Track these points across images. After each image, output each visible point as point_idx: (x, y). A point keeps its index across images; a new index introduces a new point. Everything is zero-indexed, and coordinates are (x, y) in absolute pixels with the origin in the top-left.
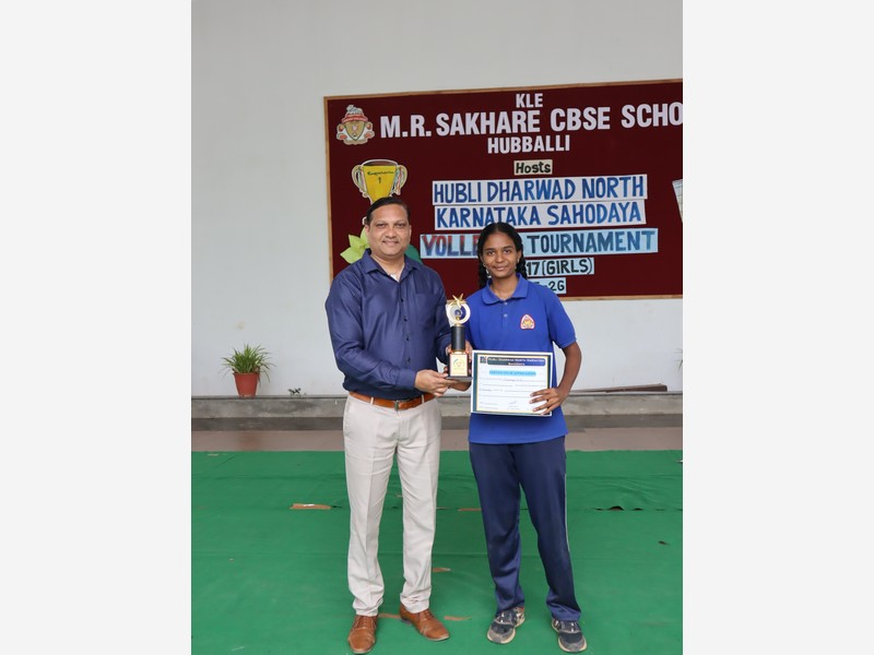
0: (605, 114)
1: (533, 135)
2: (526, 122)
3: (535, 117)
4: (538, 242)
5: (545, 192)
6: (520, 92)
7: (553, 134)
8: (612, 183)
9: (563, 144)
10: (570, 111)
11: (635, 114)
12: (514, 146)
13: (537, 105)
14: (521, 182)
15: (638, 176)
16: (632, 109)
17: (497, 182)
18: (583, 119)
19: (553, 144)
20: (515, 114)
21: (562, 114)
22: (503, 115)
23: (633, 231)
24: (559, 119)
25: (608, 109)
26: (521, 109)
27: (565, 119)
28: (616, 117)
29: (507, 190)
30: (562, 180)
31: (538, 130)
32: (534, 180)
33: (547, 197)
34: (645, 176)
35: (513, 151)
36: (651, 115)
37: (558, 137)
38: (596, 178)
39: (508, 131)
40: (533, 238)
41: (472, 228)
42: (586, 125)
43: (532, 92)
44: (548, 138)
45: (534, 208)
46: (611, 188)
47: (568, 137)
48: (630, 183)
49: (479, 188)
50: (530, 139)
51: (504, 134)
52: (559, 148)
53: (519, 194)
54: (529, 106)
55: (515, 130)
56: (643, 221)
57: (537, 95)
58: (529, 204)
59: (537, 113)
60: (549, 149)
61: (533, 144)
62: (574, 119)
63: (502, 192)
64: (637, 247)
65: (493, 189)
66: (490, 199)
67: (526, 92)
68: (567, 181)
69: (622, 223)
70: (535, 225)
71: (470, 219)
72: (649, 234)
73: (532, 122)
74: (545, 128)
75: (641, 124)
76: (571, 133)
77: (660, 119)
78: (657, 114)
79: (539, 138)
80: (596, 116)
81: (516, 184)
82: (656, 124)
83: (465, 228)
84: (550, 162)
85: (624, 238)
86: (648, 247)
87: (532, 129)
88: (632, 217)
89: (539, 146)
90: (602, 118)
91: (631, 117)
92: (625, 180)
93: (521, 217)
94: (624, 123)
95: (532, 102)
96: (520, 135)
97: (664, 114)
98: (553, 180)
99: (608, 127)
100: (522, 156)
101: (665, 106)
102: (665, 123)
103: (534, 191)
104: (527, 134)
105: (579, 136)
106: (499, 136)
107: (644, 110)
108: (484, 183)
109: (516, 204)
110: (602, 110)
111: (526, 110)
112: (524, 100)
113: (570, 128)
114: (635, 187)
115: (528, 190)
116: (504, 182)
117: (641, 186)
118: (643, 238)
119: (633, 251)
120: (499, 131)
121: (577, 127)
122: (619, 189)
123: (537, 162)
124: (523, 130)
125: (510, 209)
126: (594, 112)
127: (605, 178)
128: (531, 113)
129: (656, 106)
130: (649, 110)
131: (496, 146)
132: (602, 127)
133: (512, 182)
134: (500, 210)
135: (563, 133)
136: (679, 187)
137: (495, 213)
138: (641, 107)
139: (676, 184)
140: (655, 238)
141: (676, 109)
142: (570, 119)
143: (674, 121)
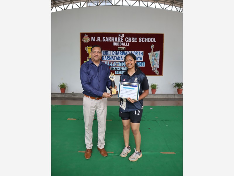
0: (136, 39)
2: (120, 40)
3: (122, 39)
4: (122, 64)
5: (124, 54)
6: (120, 34)
8: (137, 53)
9: (127, 44)
10: (129, 38)
11: (141, 39)
12: (118, 44)
13: (123, 36)
14: (119, 51)
15: (142, 52)
16: (141, 38)
17: (114, 51)
18: (131, 40)
19: (126, 44)
20: (118, 38)
21: (128, 39)
22: (116, 38)
23: (141, 62)
24: (127, 40)
25: (136, 38)
26: (119, 37)
27: (128, 40)
28: (138, 40)
29: (116, 53)
30: (127, 52)
32: (122, 51)
34: (143, 52)
35: (118, 45)
36: (144, 40)
38: (134, 51)
39: (117, 41)
40: (121, 63)
41: (109, 60)
42: (132, 41)
43: (122, 34)
44: (125, 43)
45: (122, 57)
46: (137, 54)
47: (128, 43)
48: (140, 53)
49: (111, 52)
50: (121, 43)
51: (116, 42)
52: (127, 45)
53: (119, 54)
54: (121, 36)
55: (118, 41)
56: (143, 60)
57: (123, 35)
59: (123, 38)
60: (125, 45)
63: (115, 53)
64: (141, 65)
65: (113, 53)
66: (113, 55)
67: (121, 34)
68: (128, 52)
69: (138, 61)
70: (122, 60)
71: (109, 58)
72: (143, 63)
73: (122, 40)
74: (124, 41)
75: (143, 41)
76: (129, 42)
77: (146, 41)
78: (146, 40)
79: (123, 43)
80: (134, 39)
81: (118, 52)
82: (145, 42)
83: (108, 60)
84: (125, 48)
85: (139, 63)
86: (143, 65)
87: (121, 41)
88: (140, 59)
89: (123, 44)
90: (135, 40)
91: (141, 40)
92: (139, 52)
93: (119, 59)
94: (139, 41)
95: (122, 36)
96: (119, 42)
97: (147, 40)
98: (125, 51)
99: (136, 42)
100: (119, 46)
101: (147, 38)
102: (147, 42)
103: (122, 53)
104: (121, 42)
105: (131, 43)
106: (115, 42)
107: (143, 39)
108: (112, 51)
109: (118, 56)
110: (135, 38)
111: (120, 37)
112: (120, 35)
113: (129, 41)
114: (141, 54)
115: (120, 53)
116: (116, 51)
117: (142, 53)
118: (142, 64)
119: (140, 66)
120: (115, 41)
121: (130, 41)
122: (138, 54)
123: (122, 48)
124: (120, 41)
125: (117, 57)
126: (134, 38)
127: (136, 52)
128: (121, 38)
129: (145, 38)
130: (144, 39)
131: (114, 44)
132: (135, 41)
133: (117, 51)
134: (115, 57)
136: (150, 54)
137: (114, 58)
138: (143, 38)
139: (149, 54)
140: (145, 64)
141: (149, 39)
142: (129, 40)
143: (149, 42)
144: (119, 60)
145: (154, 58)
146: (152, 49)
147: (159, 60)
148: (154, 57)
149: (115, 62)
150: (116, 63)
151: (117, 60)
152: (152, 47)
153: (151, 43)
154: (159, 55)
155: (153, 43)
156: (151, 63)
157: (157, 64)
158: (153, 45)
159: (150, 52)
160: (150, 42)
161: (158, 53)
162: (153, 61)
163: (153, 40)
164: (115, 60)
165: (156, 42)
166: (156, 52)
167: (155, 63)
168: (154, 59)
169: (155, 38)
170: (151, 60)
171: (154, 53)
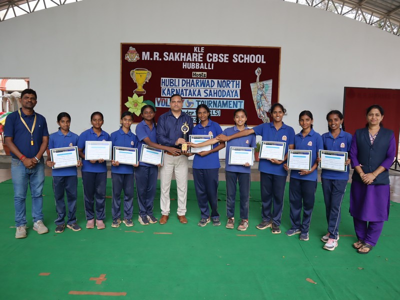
0: (227, 57)
1: (200, 63)
2: (198, 57)
3: (201, 56)
5: (203, 84)
6: (196, 46)
7: (207, 63)
8: (228, 82)
9: (211, 67)
10: (214, 55)
11: (238, 58)
12: (193, 66)
13: (202, 52)
14: (195, 80)
15: (238, 81)
16: (237, 56)
17: (186, 79)
18: (219, 58)
19: (207, 67)
20: (193, 54)
21: (211, 55)
22: (189, 54)
23: (235, 101)
24: (210, 57)
25: (228, 55)
26: (196, 52)
27: (212, 57)
28: (231, 58)
29: (189, 83)
30: (210, 80)
31: (202, 61)
32: (199, 80)
33: (204, 86)
34: (240, 81)
35: (192, 68)
36: (243, 59)
37: (209, 64)
38: (222, 80)
39: (191, 60)
40: (198, 101)
42: (220, 60)
43: (200, 46)
44: (205, 64)
45: (199, 90)
46: (228, 84)
47: (213, 64)
48: (235, 83)
49: (179, 81)
51: (189, 62)
52: (209, 68)
53: (194, 84)
54: (199, 51)
55: (193, 60)
56: (239, 98)
57: (202, 48)
58: (197, 88)
59: (202, 54)
60: (206, 68)
61: (200, 66)
62: (215, 58)
63: (187, 83)
65: (184, 82)
66: (183, 86)
67: (198, 46)
68: (212, 81)
69: (231, 98)
70: (199, 97)
72: (241, 102)
73: (200, 58)
74: (204, 60)
75: (240, 61)
76: (214, 63)
77: (247, 60)
78: (245, 58)
79: (202, 64)
80: (223, 57)
81: (193, 81)
82: (245, 62)
84: (206, 73)
85: (232, 103)
87: (199, 60)
88: (235, 96)
89: (202, 67)
90: (226, 58)
91: (236, 59)
92: (233, 82)
93: (194, 93)
94: (234, 60)
95: (200, 50)
96: (195, 62)
97: (248, 59)
98: (207, 80)
99: (228, 61)
100: (195, 70)
101: (248, 56)
102: (248, 62)
103: (199, 84)
104: (198, 62)
105: (217, 64)
106: (187, 62)
107: (241, 57)
108: (181, 80)
109: (192, 88)
110: (226, 55)
111: (198, 53)
112: (197, 49)
113: (214, 61)
114: (237, 84)
115: (197, 83)
116: (188, 79)
117: (239, 84)
118: (239, 104)
120: (187, 60)
121: (216, 61)
122: (231, 85)
123: (201, 73)
124: (196, 60)
125: (190, 90)
126: (223, 56)
127: (226, 80)
129: (245, 55)
130: (243, 57)
131: (186, 66)
132: (225, 61)
133: (191, 80)
134: (186, 90)
135: (211, 63)
136: (253, 86)
137: (184, 91)
138: (240, 55)
139: (251, 85)
140: (243, 104)
141: (253, 57)
142: (214, 58)
143: (251, 62)
144: (194, 97)
145: (260, 93)
146: (258, 75)
147: (270, 98)
148: (261, 91)
149: (186, 100)
150: (188, 101)
151: (190, 96)
152: (258, 72)
153: (256, 65)
154: (271, 88)
155: (260, 65)
156: (255, 103)
157: (266, 105)
158: (260, 69)
159: (255, 81)
160: (254, 62)
161: (269, 83)
162: (259, 98)
163: (260, 59)
164: (187, 97)
165: (265, 62)
166: (265, 83)
167: (263, 102)
168: (262, 95)
169: (263, 56)
170: (255, 97)
171: (262, 83)
